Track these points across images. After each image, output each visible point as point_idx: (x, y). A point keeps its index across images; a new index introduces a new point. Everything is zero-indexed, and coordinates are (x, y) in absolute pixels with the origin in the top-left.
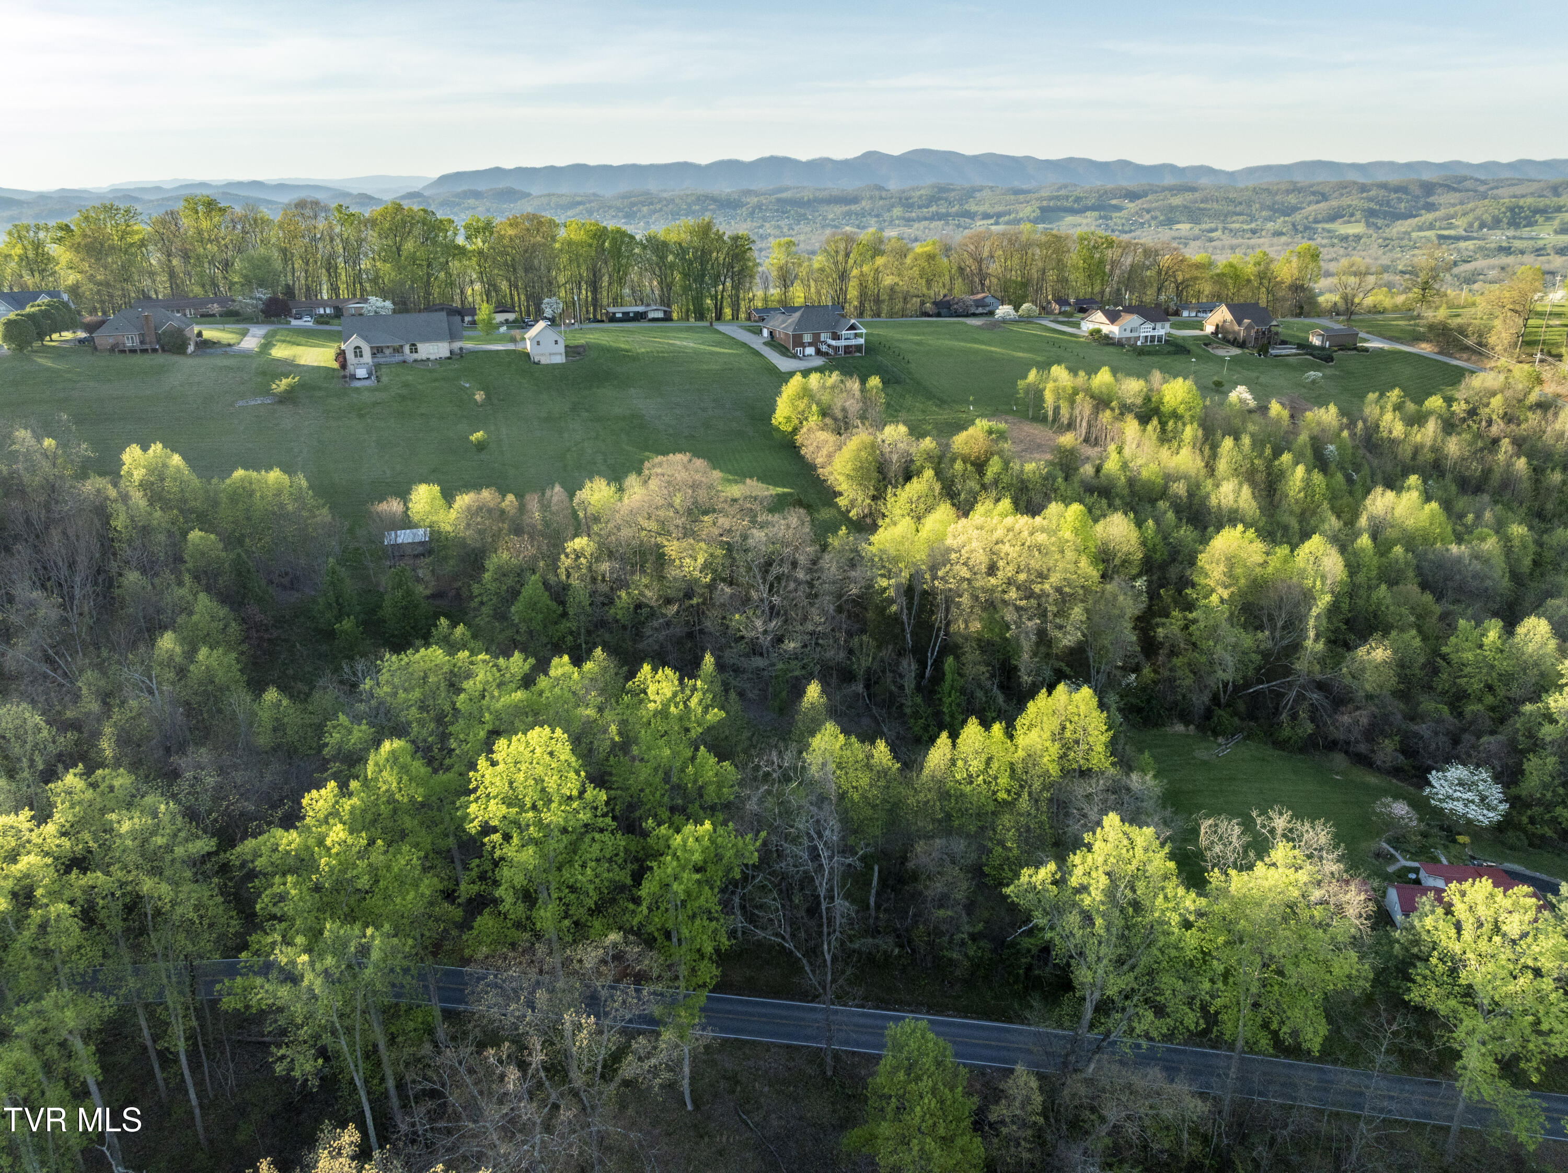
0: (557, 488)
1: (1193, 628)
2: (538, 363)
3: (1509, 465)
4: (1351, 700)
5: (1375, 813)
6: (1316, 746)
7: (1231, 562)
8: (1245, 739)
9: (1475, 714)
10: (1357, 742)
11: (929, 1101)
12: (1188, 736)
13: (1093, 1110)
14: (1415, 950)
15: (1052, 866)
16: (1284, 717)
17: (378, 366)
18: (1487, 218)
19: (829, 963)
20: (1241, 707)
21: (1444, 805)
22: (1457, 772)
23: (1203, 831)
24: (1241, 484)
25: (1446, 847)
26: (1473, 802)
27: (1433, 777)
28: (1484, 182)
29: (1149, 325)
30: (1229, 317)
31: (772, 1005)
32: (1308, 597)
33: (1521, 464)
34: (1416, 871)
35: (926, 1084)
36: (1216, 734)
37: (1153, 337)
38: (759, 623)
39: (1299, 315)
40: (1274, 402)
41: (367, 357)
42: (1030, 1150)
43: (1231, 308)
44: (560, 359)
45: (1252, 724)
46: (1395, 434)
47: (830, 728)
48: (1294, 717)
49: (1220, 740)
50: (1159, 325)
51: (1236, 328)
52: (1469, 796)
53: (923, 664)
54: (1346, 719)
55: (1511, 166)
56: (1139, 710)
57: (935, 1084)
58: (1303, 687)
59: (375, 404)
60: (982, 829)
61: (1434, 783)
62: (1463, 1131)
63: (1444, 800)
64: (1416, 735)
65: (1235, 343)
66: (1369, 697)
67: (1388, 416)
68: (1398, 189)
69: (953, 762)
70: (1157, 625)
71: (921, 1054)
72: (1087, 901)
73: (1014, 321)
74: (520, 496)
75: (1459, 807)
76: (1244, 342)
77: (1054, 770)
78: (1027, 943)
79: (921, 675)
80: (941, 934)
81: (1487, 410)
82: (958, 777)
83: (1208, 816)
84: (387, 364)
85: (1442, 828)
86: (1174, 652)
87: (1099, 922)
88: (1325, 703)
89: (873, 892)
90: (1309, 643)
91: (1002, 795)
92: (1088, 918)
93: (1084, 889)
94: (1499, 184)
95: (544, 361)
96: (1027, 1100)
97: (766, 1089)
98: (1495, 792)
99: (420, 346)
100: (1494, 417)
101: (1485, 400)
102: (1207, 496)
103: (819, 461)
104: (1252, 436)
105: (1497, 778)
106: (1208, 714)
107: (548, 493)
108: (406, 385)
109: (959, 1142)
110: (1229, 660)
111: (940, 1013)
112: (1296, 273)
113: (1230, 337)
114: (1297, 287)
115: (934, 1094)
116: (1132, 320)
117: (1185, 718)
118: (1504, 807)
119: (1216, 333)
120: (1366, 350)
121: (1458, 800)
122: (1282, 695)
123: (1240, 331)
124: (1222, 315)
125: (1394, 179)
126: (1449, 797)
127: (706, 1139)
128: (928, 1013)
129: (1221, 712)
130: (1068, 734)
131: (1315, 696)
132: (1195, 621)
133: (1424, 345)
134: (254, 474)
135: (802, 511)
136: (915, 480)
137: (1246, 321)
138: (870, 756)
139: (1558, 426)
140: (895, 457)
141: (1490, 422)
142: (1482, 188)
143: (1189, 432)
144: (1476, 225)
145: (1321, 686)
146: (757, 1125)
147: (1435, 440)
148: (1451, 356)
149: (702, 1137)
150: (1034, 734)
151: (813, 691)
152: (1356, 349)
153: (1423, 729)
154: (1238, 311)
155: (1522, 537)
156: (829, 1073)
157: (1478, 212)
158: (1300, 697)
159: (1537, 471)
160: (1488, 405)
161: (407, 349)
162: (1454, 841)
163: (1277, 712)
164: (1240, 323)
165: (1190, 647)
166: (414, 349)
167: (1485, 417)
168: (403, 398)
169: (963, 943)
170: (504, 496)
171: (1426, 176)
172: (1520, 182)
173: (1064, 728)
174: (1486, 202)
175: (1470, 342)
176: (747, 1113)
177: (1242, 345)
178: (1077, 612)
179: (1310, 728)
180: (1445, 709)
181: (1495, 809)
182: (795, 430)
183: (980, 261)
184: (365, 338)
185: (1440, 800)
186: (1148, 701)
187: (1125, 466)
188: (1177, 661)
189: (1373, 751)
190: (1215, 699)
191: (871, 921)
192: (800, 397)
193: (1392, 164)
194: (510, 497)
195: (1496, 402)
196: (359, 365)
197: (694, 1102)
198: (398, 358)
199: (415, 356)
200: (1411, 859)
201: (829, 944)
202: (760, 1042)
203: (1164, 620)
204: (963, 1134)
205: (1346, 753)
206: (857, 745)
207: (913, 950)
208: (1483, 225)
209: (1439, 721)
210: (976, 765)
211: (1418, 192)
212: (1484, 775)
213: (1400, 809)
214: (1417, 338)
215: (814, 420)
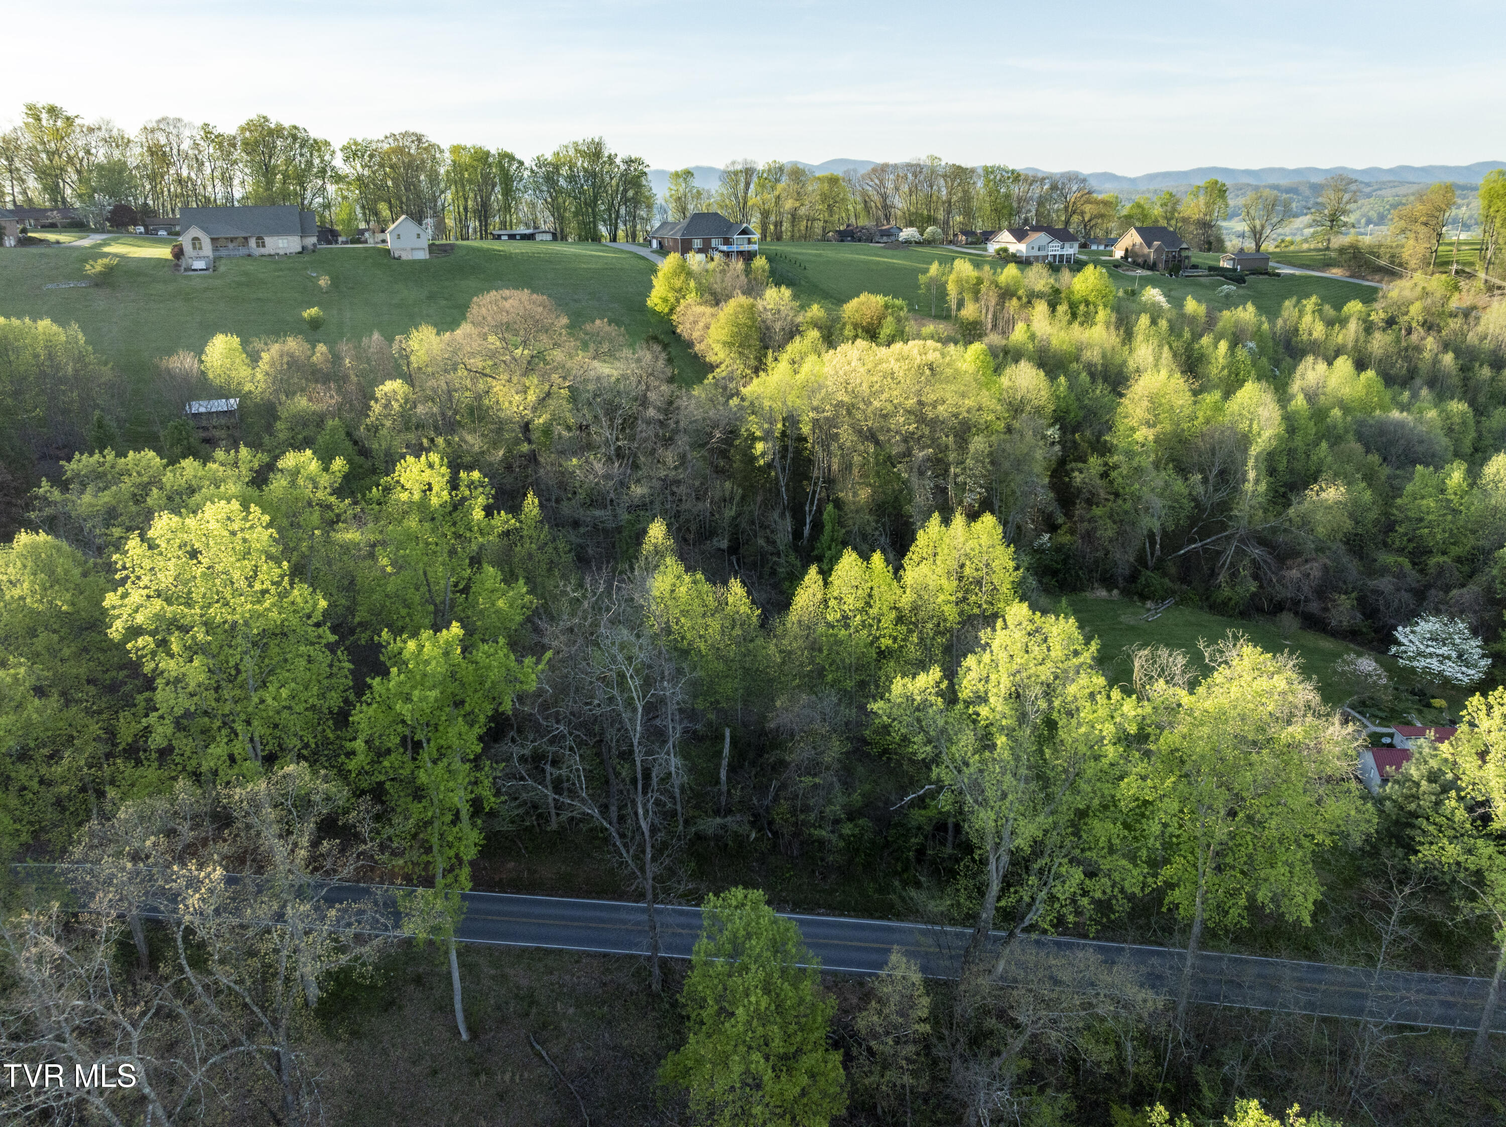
0: (376, 336)
1: (1114, 474)
2: (399, 258)
3: (1436, 361)
4: (1298, 554)
5: (1335, 672)
6: (1260, 610)
7: (1155, 402)
8: (1176, 604)
9: (1441, 568)
10: (1307, 600)
11: (759, 1000)
12: (1112, 601)
13: (1001, 1015)
14: (1413, 807)
15: (936, 673)
16: (1222, 577)
17: (217, 259)
18: (1373, 215)
19: (647, 834)
20: (1173, 570)
21: (1415, 664)
22: (1428, 625)
23: (1137, 664)
24: (1160, 346)
25: (1420, 712)
26: (1449, 658)
27: (1400, 633)
28: (1368, 185)
29: (1057, 244)
30: (1138, 239)
31: (595, 907)
32: (1245, 441)
33: (1448, 359)
34: (1391, 736)
35: (755, 976)
36: (1143, 597)
37: (1061, 256)
38: (599, 467)
39: (1209, 250)
40: (1189, 298)
41: (207, 249)
42: (914, 1074)
43: (1139, 230)
44: (423, 255)
45: (1185, 587)
46: (1315, 335)
47: (672, 566)
48: (1234, 575)
49: (1149, 604)
50: (1067, 245)
51: (1146, 250)
52: (1444, 650)
53: (799, 522)
54: (1294, 573)
55: (1391, 171)
56: (1054, 573)
57: (769, 975)
58: (1242, 540)
59: (206, 289)
60: (862, 684)
61: (1401, 638)
62: (1491, 1037)
63: (1414, 658)
64: (1378, 592)
65: (1145, 265)
66: (1320, 550)
67: (1307, 319)
68: (1288, 191)
69: (825, 601)
70: (1073, 470)
71: (749, 936)
72: (984, 711)
73: (918, 243)
74: (331, 344)
75: (1434, 664)
76: (1155, 264)
77: (951, 613)
78: (918, 816)
79: (797, 534)
80: (806, 809)
81: (1406, 318)
82: (830, 618)
83: (1143, 646)
84: (229, 257)
85: (1413, 693)
86: (1090, 502)
87: (1001, 740)
88: (1269, 558)
89: (725, 762)
90: (1249, 487)
91: (886, 642)
92: (986, 742)
93: (982, 699)
94: (1382, 185)
95: (405, 256)
96: (909, 1002)
97: (571, 1011)
98: (1474, 647)
99: (268, 240)
100: (1414, 325)
101: (1404, 309)
102: (1125, 362)
103: (696, 335)
104: (1169, 321)
105: (1475, 632)
106: (1133, 578)
107: (365, 340)
108: (246, 274)
109: (807, 1061)
110: (1158, 503)
111: (810, 911)
112: (1203, 208)
113: (1140, 260)
114: (1205, 225)
115: (767, 991)
116: (1041, 238)
117: (1108, 582)
118: (1486, 662)
119: (1125, 257)
120: (1278, 275)
121: (1431, 655)
122: (1219, 553)
123: (1150, 253)
124: (1132, 238)
125: (1284, 182)
126: (1420, 654)
127: (483, 1078)
128: (793, 911)
129: (1149, 573)
130: (967, 571)
131: (1257, 552)
132: (1115, 467)
133: (1335, 271)
134: (15, 322)
135: (657, 348)
136: (798, 338)
137: (1156, 243)
138: (722, 603)
139: (1480, 329)
140: (778, 326)
141: (1409, 331)
142: (1368, 190)
143: (1102, 315)
144: (1363, 221)
145: (1262, 542)
146: (554, 1058)
147: (1357, 341)
148: (1363, 278)
149: (477, 1074)
150: (924, 568)
151: (657, 531)
152: (1267, 273)
153: (1385, 584)
154: (1149, 233)
155: (1464, 414)
156: (656, 987)
157: (1365, 209)
158: (1240, 552)
159: (1464, 369)
160: (1407, 313)
161: (253, 242)
162: (1429, 706)
163: (1213, 574)
164: (1149, 245)
165: (1112, 497)
166: (261, 243)
167: (1404, 325)
168: (239, 284)
169: (837, 822)
170: (314, 347)
171: (1315, 180)
172: (1402, 183)
173: (962, 566)
174: (1372, 200)
175: (1382, 263)
176: (542, 1044)
177: (1153, 267)
178: (978, 444)
179: (1253, 587)
180: (1406, 563)
181: (1475, 666)
182: (672, 310)
183: (884, 197)
184: (205, 230)
185: (1410, 659)
186: (1065, 561)
187: (1033, 337)
188: (1097, 511)
189: (1326, 609)
190: (1141, 559)
191: (723, 799)
192: (675, 274)
193: (1282, 170)
194: (321, 348)
195: (1415, 310)
196: (199, 258)
197: (469, 1029)
198: (243, 251)
199: (263, 251)
200: (1380, 725)
201: (644, 805)
202: (569, 952)
203: (1080, 465)
204: (815, 1049)
205: (1296, 613)
206: (706, 587)
207: (775, 834)
208: (1369, 222)
209: (1401, 575)
210: (851, 603)
211: (1307, 192)
212: (1461, 626)
213: (1367, 664)
214: (1328, 264)
215: (691, 298)
